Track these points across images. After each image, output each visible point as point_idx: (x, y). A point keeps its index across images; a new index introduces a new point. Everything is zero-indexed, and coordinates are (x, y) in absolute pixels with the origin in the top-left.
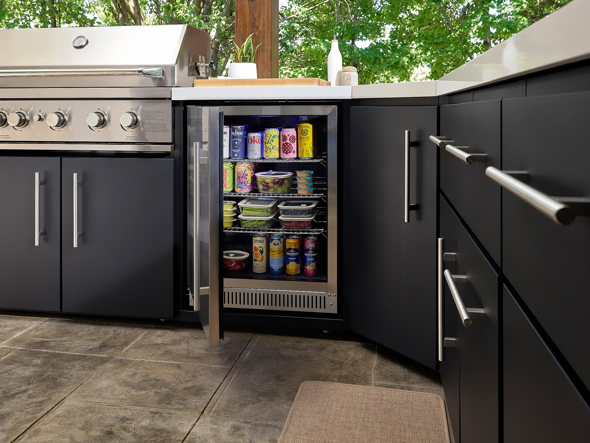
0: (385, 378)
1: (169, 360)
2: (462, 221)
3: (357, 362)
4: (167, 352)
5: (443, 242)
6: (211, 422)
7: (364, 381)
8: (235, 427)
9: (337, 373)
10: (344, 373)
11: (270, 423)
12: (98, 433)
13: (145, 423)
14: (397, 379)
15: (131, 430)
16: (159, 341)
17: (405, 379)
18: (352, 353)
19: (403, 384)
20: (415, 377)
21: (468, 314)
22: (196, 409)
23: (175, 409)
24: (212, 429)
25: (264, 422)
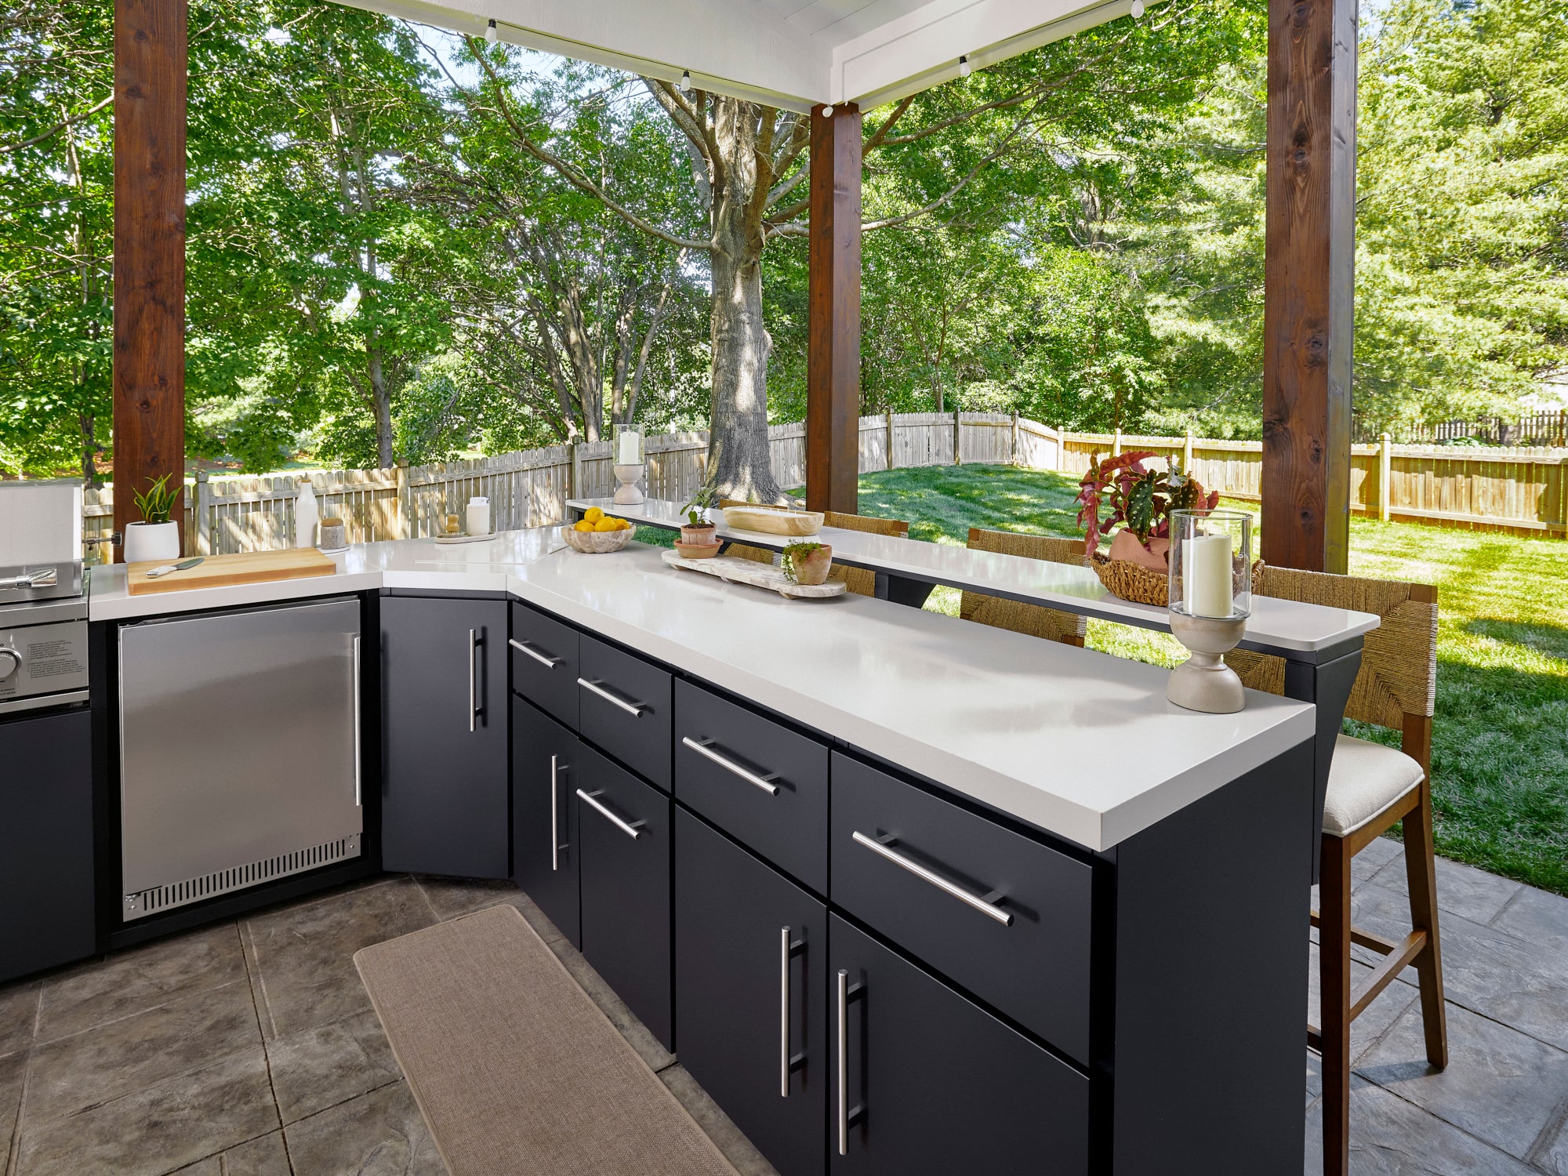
0: (449, 909)
1: (138, 1009)
2: (583, 739)
3: (404, 904)
4: (121, 1003)
5: (557, 759)
6: (286, 1044)
7: (429, 921)
8: (322, 1035)
9: (391, 927)
10: (400, 923)
11: (360, 1010)
12: (137, 1134)
13: (194, 1089)
14: (462, 906)
15: (182, 1106)
16: (86, 994)
17: (471, 901)
18: (390, 897)
19: (472, 907)
20: (479, 894)
21: (636, 829)
22: (250, 1042)
23: (220, 1056)
24: (295, 1051)
25: (352, 1014)
